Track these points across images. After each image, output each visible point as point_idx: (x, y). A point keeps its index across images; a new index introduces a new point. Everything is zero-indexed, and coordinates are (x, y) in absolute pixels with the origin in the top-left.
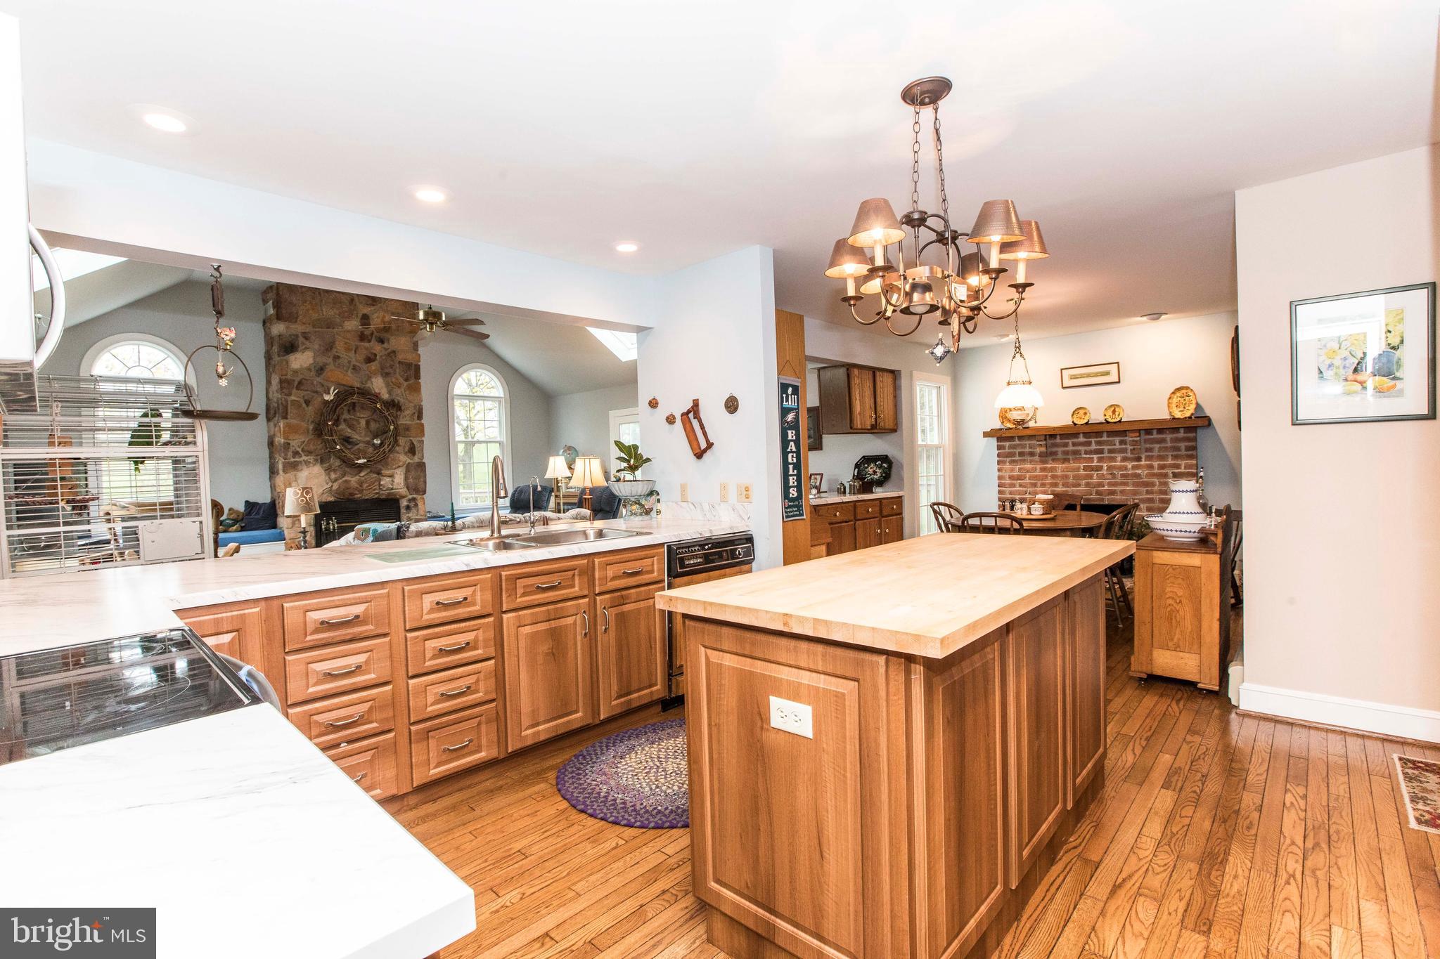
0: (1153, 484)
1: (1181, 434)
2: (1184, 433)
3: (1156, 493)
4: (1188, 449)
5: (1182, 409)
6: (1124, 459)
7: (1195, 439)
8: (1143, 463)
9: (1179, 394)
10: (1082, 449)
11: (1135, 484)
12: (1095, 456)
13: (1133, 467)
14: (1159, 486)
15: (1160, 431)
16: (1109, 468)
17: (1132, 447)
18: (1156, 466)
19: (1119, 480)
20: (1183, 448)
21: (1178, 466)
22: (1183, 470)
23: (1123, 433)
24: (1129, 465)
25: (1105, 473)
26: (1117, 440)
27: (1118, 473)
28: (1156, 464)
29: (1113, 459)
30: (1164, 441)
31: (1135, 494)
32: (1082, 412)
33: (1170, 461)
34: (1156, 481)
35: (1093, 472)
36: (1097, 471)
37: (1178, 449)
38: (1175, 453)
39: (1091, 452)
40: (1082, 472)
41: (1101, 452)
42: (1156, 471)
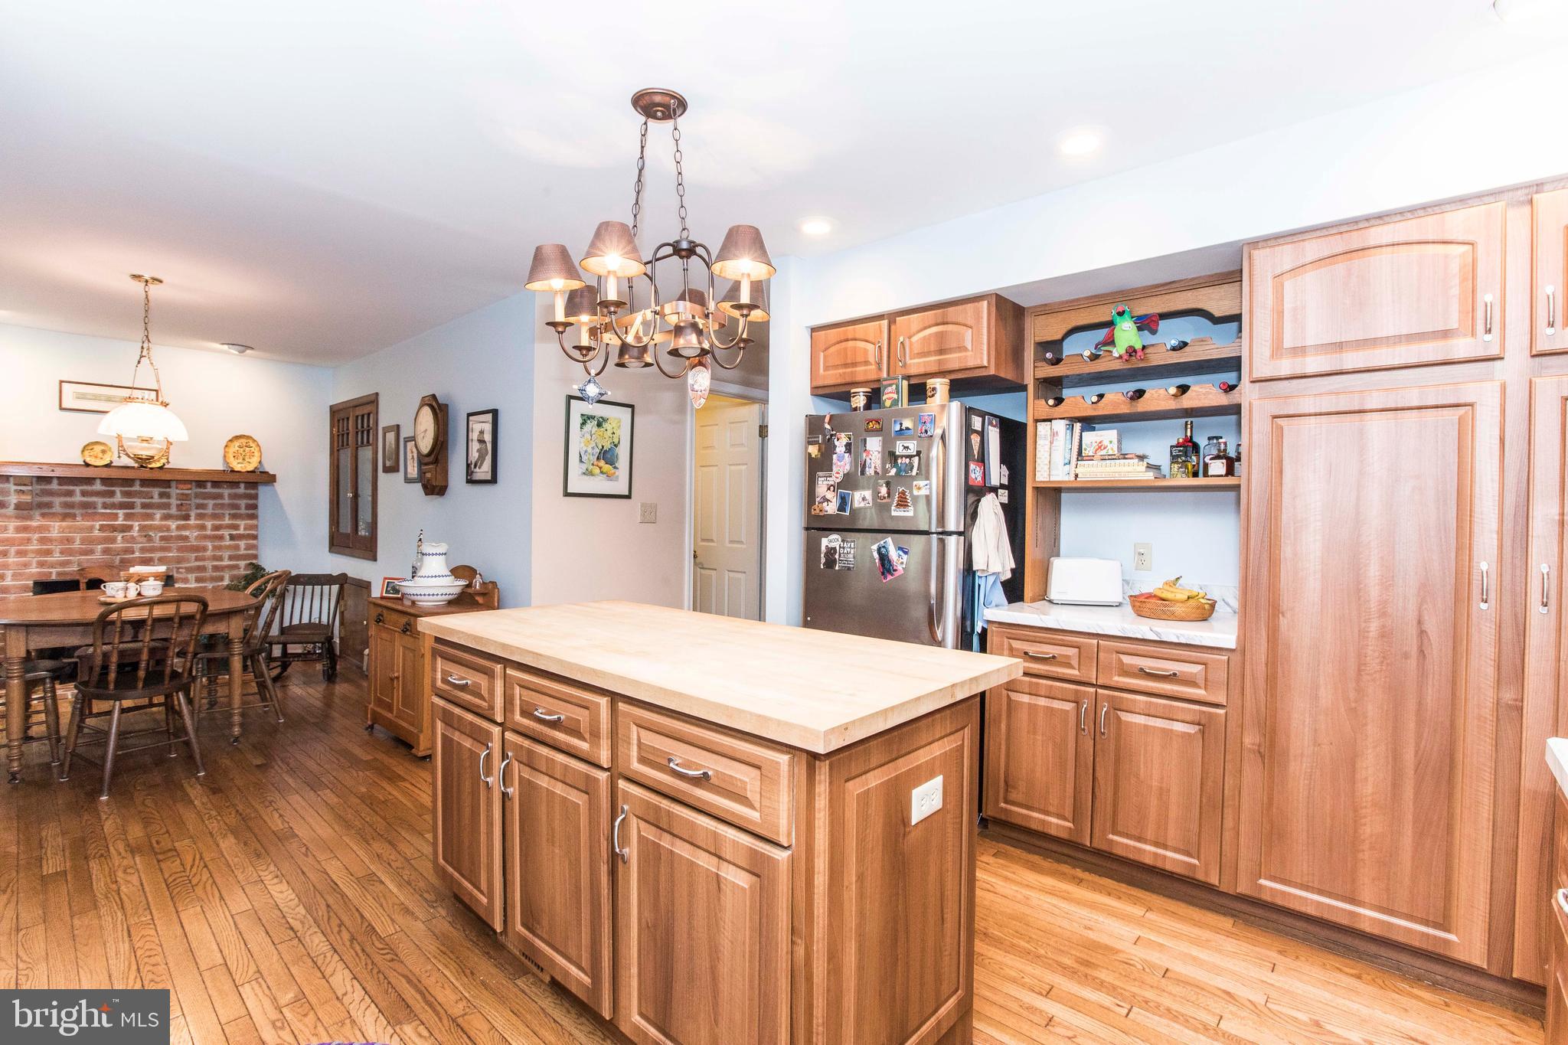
0: (205, 549)
1: (242, 490)
2: (246, 488)
3: (209, 559)
4: (248, 507)
5: (241, 461)
6: (166, 517)
7: (255, 497)
8: (192, 522)
9: (237, 444)
10: (99, 500)
11: (180, 549)
12: (121, 513)
13: (179, 528)
14: (213, 550)
15: (216, 484)
16: (142, 528)
17: (179, 502)
18: (209, 527)
19: (157, 543)
20: (243, 506)
21: (236, 527)
22: (241, 531)
23: (167, 483)
24: (173, 524)
25: (135, 534)
26: (156, 491)
27: (156, 536)
28: (209, 524)
29: (150, 517)
30: (220, 496)
31: (179, 562)
32: (98, 449)
33: (227, 521)
34: (209, 545)
35: (115, 534)
36: (123, 531)
37: (237, 507)
38: (232, 512)
39: (113, 506)
40: (96, 533)
41: (131, 506)
42: (209, 532)
